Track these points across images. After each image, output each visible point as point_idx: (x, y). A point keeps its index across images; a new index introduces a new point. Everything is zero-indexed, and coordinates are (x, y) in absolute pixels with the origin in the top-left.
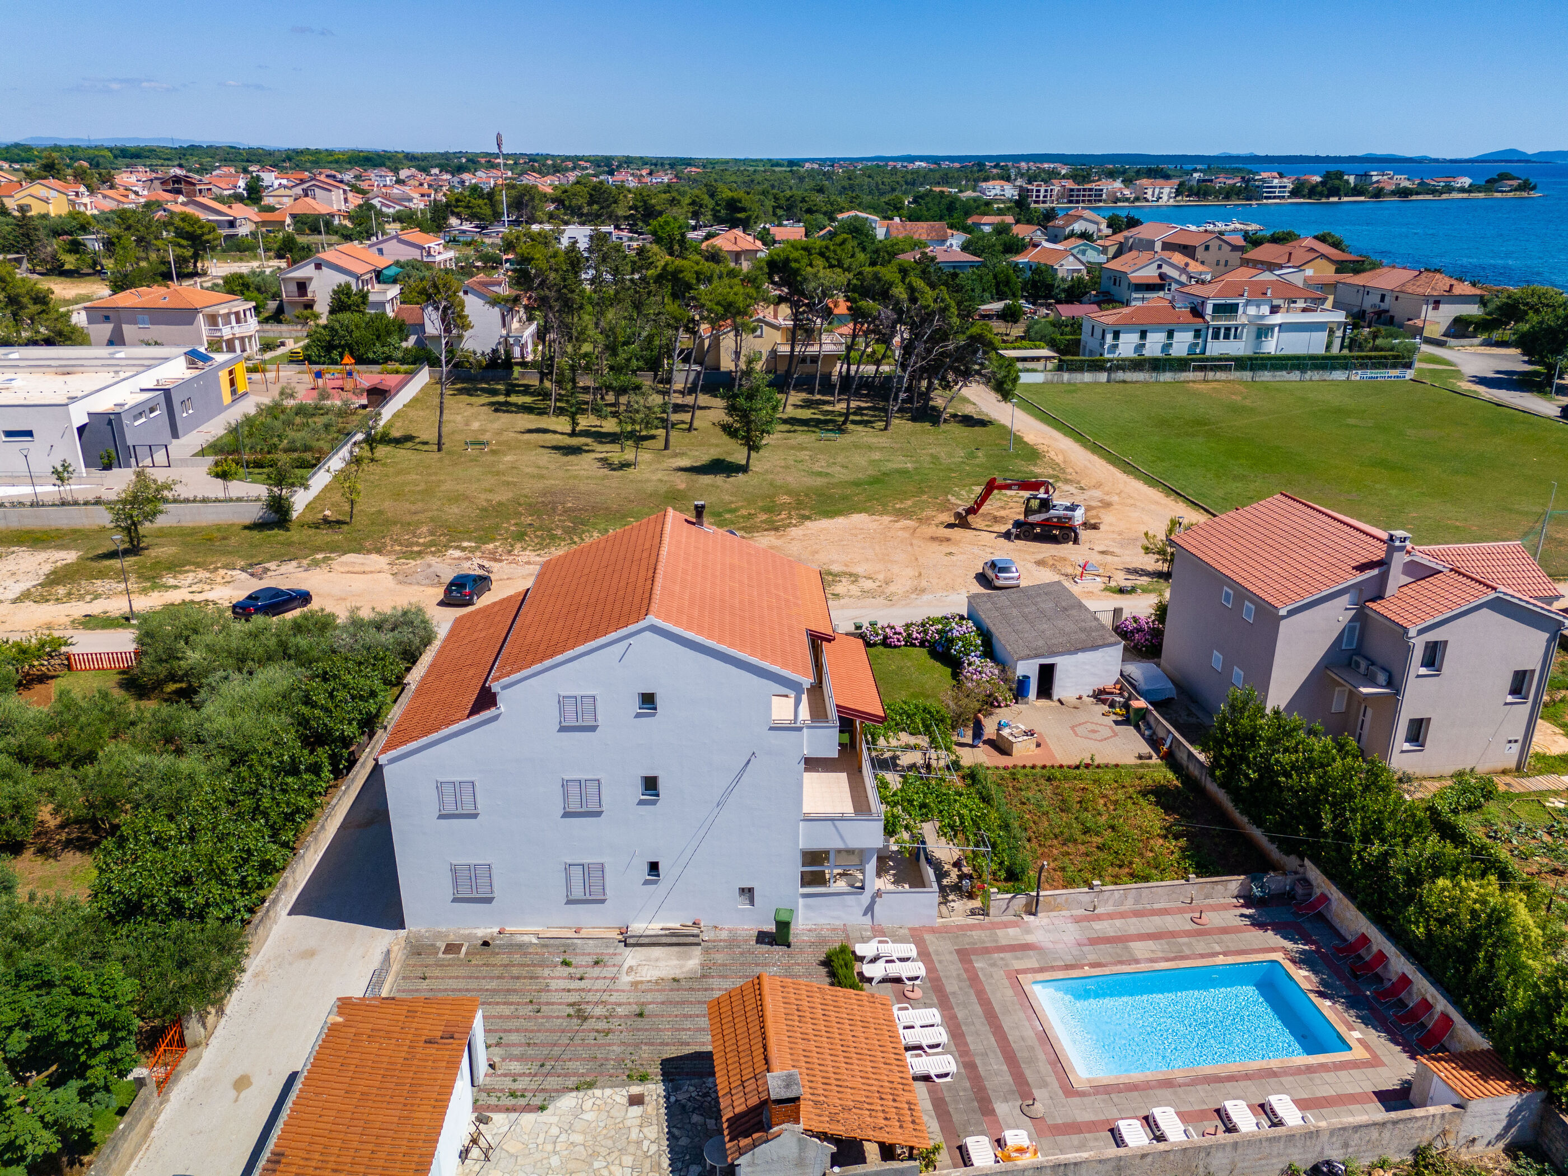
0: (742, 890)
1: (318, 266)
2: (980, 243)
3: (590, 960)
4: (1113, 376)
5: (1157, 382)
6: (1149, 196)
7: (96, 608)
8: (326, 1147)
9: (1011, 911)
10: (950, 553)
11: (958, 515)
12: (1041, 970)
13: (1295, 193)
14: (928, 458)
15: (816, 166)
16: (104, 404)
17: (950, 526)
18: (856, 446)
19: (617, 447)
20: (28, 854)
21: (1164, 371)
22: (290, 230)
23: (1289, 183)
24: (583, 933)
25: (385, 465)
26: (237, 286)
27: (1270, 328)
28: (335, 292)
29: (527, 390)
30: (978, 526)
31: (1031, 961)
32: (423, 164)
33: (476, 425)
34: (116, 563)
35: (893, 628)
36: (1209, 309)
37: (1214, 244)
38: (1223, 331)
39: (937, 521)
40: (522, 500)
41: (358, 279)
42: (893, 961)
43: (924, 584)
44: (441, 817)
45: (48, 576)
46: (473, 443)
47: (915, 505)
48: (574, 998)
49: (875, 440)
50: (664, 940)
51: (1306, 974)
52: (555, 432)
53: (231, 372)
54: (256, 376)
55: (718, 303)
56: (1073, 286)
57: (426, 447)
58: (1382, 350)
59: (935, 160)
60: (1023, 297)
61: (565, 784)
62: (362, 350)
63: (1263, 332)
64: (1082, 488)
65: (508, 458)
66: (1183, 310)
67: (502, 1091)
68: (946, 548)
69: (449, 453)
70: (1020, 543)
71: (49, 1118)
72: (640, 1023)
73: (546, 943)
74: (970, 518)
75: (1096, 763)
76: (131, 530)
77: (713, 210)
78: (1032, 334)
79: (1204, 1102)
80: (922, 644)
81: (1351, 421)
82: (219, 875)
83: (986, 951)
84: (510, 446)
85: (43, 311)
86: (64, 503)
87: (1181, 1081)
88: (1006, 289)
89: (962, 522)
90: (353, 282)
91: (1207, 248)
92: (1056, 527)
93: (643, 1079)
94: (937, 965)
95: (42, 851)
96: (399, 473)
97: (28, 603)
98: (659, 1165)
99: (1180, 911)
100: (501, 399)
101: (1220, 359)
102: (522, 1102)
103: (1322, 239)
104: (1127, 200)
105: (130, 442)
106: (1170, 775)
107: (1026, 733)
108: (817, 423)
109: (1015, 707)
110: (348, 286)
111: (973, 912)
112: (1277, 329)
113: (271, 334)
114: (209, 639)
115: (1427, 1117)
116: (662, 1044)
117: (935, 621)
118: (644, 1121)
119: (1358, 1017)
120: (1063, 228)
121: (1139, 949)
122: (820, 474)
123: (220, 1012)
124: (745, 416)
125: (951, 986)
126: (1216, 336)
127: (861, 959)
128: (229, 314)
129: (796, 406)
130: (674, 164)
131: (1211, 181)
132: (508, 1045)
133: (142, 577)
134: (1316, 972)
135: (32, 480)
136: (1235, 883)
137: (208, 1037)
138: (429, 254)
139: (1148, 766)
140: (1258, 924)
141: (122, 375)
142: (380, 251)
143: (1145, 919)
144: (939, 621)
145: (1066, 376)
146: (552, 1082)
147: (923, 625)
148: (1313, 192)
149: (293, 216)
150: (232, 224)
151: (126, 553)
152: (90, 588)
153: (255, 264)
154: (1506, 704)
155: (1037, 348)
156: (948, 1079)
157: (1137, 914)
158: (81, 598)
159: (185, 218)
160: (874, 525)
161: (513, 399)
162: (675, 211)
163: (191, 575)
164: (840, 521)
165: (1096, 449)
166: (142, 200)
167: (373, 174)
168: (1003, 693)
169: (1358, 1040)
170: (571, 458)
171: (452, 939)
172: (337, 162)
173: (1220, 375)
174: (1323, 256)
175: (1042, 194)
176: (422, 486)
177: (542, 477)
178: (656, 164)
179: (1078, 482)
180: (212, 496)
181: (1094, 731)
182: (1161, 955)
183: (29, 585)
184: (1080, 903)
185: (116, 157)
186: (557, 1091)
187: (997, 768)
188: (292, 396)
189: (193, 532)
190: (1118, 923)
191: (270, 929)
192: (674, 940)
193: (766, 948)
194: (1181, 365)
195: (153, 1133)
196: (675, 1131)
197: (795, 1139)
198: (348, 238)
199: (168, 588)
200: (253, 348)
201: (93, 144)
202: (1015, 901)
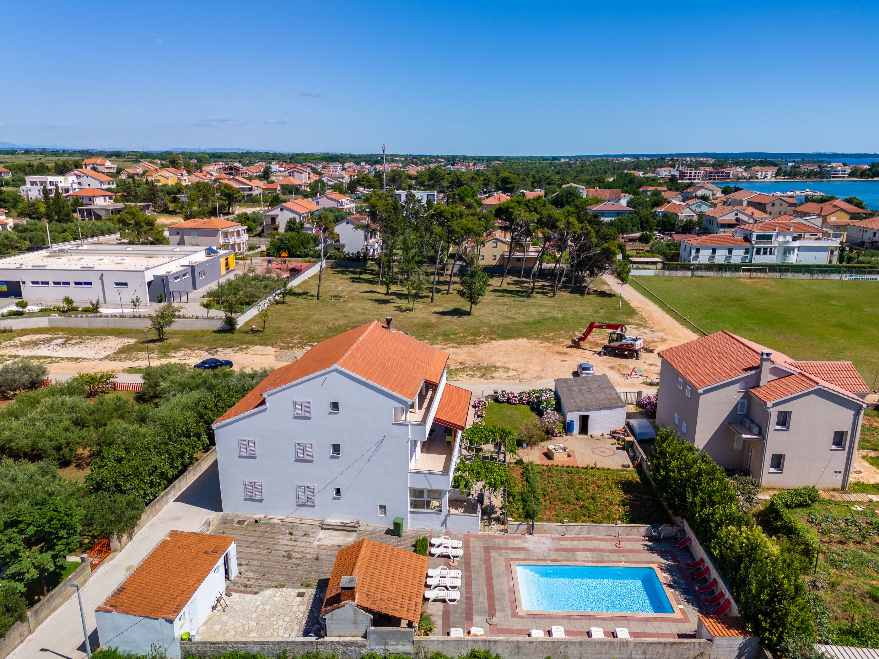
0: (381, 507)
1: (282, 209)
2: (638, 201)
3: (302, 533)
4: (695, 273)
5: (722, 277)
6: (759, 176)
7: (135, 364)
8: (144, 588)
9: (519, 531)
10: (565, 361)
11: (574, 341)
12: (524, 560)
13: (851, 175)
14: (571, 312)
15: (567, 160)
16: (161, 271)
17: (570, 347)
18: (534, 305)
19: (406, 301)
20: (72, 467)
21: (726, 271)
22: (279, 192)
23: (848, 170)
24: (303, 522)
25: (290, 305)
26: (243, 219)
27: (793, 249)
28: (288, 222)
29: (372, 272)
30: (586, 348)
31: (521, 555)
32: (358, 160)
33: (340, 288)
34: (152, 345)
35: (513, 394)
36: (754, 238)
37: (778, 203)
38: (762, 250)
39: (564, 344)
40: (350, 325)
41: (300, 216)
42: (448, 547)
43: (543, 374)
44: (240, 457)
45: (119, 349)
46: (335, 297)
47: (555, 335)
48: (289, 549)
49: (545, 302)
50: (340, 528)
51: (666, 575)
52: (378, 293)
53: (227, 259)
54: (241, 262)
55: (462, 229)
56: (686, 225)
57: (312, 298)
58: (863, 263)
59: (637, 157)
60: (656, 230)
61: (296, 445)
62: (294, 250)
63: (788, 251)
64: (653, 331)
65: (351, 304)
66: (739, 237)
67: (241, 584)
68: (563, 358)
69: (322, 301)
70: (605, 357)
71: (36, 564)
72: (316, 563)
73: (284, 523)
74: (581, 343)
75: (597, 467)
76: (160, 330)
77: (496, 183)
78: (653, 249)
79: (583, 628)
80: (528, 403)
81: (832, 302)
82: (138, 476)
83: (500, 548)
84: (353, 299)
85: (151, 229)
86: (134, 317)
87: (575, 617)
88: (646, 225)
89: (576, 345)
90: (297, 217)
91: (773, 205)
92: (626, 350)
93: (308, 586)
94: (472, 553)
95: (78, 466)
96: (294, 310)
97: (107, 361)
98: (301, 623)
99: (611, 540)
100: (357, 276)
101: (759, 266)
102: (249, 589)
103: (849, 201)
104: (745, 178)
105: (171, 290)
106: (636, 475)
107: (562, 449)
108: (517, 293)
109: (565, 437)
110: (295, 219)
111: (501, 531)
112: (796, 250)
113: (256, 242)
114: (173, 377)
115: (690, 644)
116: (322, 573)
117: (535, 392)
118: (301, 603)
119: (686, 599)
120: (692, 193)
121: (581, 555)
122: (509, 318)
123: (130, 538)
124: (470, 287)
125: (474, 562)
126: (758, 252)
127: (432, 545)
128: (234, 232)
129: (509, 284)
130: (489, 159)
131: (799, 168)
132: (251, 565)
133: (160, 352)
134: (672, 575)
135: (122, 306)
136: (643, 528)
137: (122, 548)
138: (342, 204)
139: (626, 471)
140: (651, 549)
141: (174, 258)
142: (318, 203)
143: (590, 542)
144: (538, 392)
145: (667, 273)
146: (266, 583)
147: (529, 393)
148: (863, 174)
149: (282, 186)
150: (250, 189)
151: (157, 341)
152: (136, 356)
153: (258, 209)
154: (831, 450)
155: (654, 257)
156: (455, 603)
157: (586, 539)
158: (131, 359)
159: (226, 186)
160: (529, 344)
161: (364, 276)
162: (473, 184)
163: (182, 352)
164: (511, 342)
165: (670, 311)
166: (213, 178)
167: (331, 165)
168: (559, 429)
169: (681, 609)
170: (383, 306)
171: (242, 518)
172: (315, 159)
173: (759, 275)
174: (842, 210)
175: (693, 174)
176: (304, 316)
177: (364, 314)
178: (478, 160)
179: (652, 328)
180: (200, 315)
181: (603, 452)
182: (591, 559)
183: (110, 353)
184: (557, 531)
185: (210, 157)
186: (266, 587)
187: (543, 465)
188: (253, 271)
189: (190, 332)
190: (574, 542)
191: (163, 506)
192: (345, 528)
193: (388, 536)
194: (736, 268)
195: (86, 584)
196: (314, 610)
197: (352, 609)
198: (306, 196)
199: (170, 357)
200: (244, 248)
201: (201, 151)
202: (521, 526)
